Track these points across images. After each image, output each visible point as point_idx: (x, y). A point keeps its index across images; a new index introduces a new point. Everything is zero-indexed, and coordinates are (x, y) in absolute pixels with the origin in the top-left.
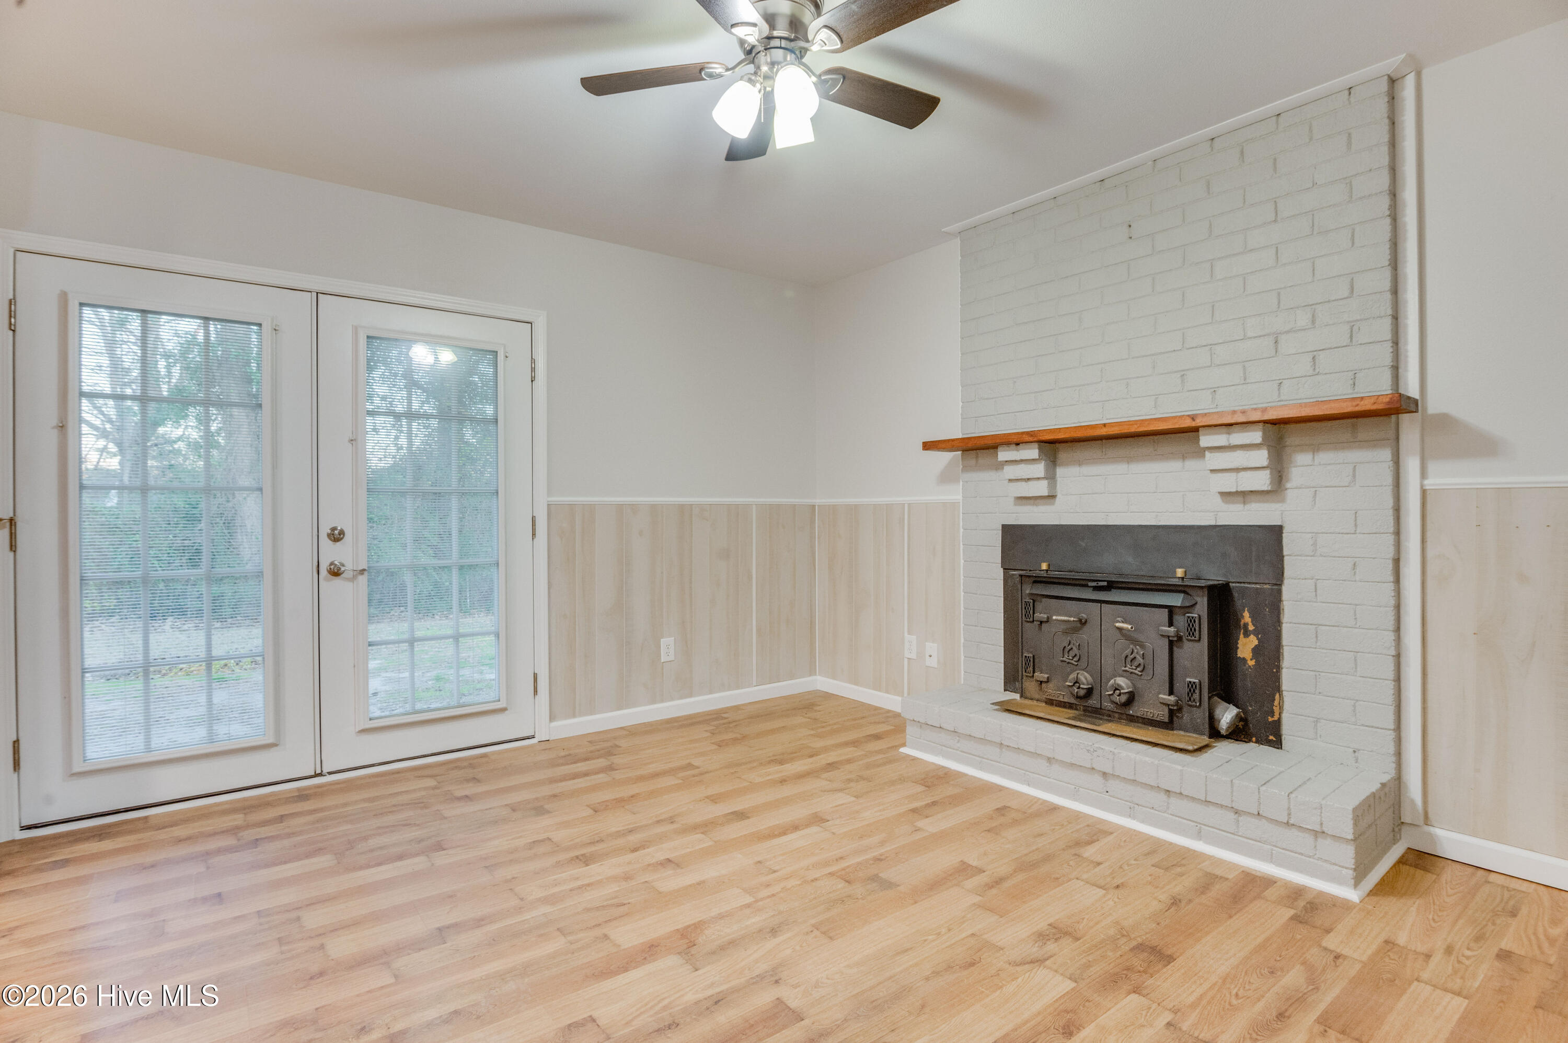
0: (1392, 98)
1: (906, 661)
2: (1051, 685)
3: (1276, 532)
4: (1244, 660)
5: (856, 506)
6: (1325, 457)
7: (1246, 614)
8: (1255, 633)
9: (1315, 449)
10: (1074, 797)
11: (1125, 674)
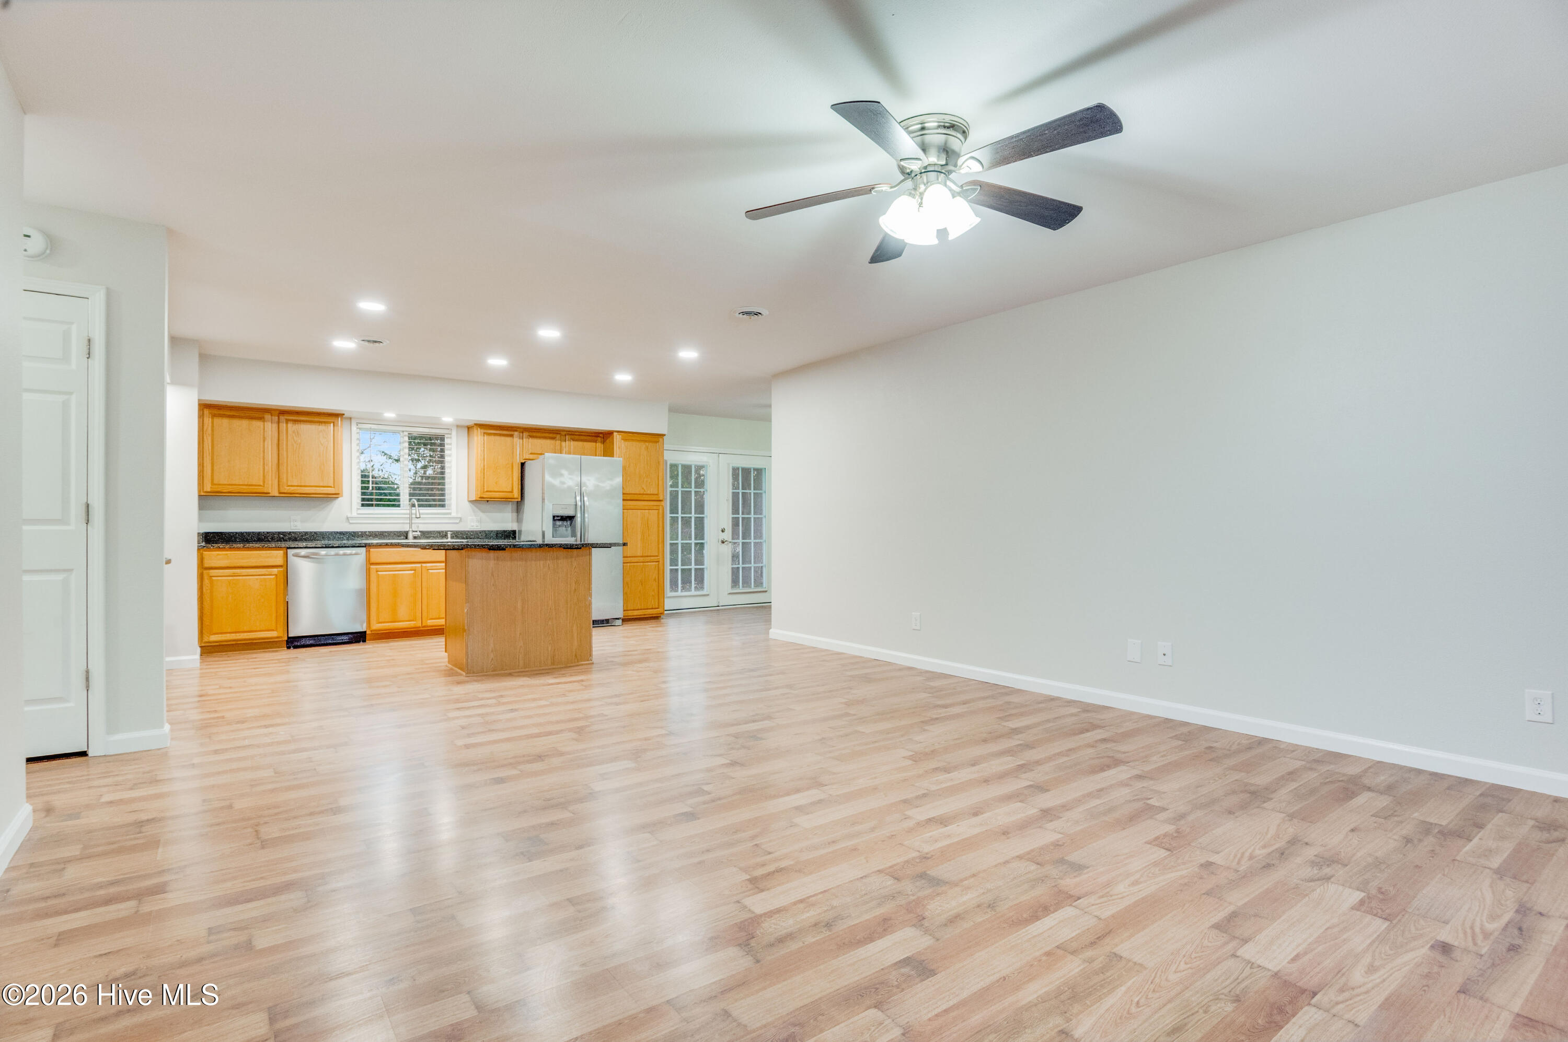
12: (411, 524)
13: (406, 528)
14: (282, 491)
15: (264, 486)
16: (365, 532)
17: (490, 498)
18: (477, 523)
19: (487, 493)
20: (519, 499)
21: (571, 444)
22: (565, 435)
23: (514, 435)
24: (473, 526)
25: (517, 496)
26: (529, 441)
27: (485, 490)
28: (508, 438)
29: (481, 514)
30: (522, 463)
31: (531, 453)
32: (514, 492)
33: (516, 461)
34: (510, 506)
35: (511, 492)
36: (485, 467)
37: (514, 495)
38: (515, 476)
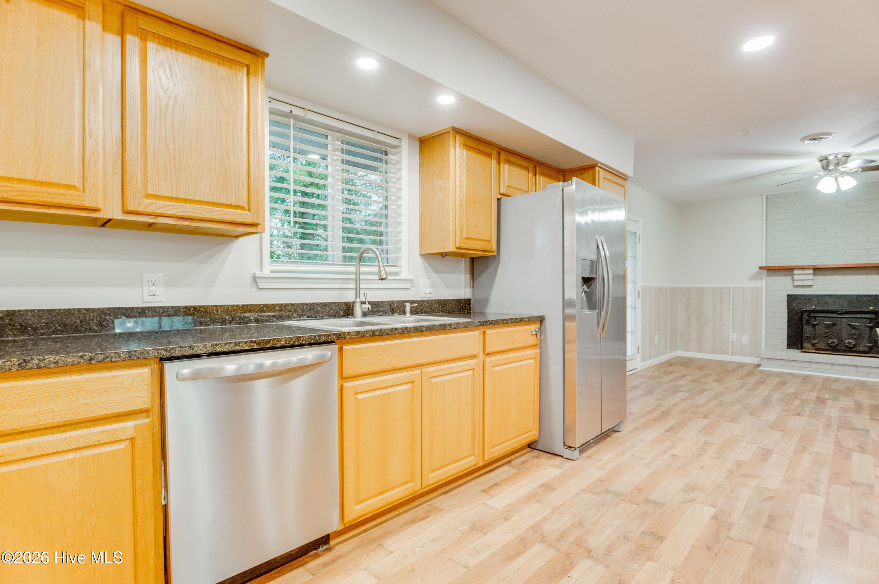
1: (730, 343)
2: (819, 344)
11: (854, 339)
12: (357, 290)
13: (349, 297)
14: (131, 207)
15: (83, 192)
16: (286, 305)
17: (469, 249)
18: (431, 289)
19: (467, 241)
20: (496, 252)
21: (541, 179)
22: (535, 166)
23: (492, 156)
24: (426, 293)
25: (495, 248)
26: (506, 168)
27: (464, 237)
28: (486, 159)
29: (434, 275)
30: (498, 199)
31: (508, 186)
32: (492, 242)
33: (493, 195)
34: (463, 264)
35: (489, 241)
36: (465, 199)
37: (492, 246)
38: (493, 218)
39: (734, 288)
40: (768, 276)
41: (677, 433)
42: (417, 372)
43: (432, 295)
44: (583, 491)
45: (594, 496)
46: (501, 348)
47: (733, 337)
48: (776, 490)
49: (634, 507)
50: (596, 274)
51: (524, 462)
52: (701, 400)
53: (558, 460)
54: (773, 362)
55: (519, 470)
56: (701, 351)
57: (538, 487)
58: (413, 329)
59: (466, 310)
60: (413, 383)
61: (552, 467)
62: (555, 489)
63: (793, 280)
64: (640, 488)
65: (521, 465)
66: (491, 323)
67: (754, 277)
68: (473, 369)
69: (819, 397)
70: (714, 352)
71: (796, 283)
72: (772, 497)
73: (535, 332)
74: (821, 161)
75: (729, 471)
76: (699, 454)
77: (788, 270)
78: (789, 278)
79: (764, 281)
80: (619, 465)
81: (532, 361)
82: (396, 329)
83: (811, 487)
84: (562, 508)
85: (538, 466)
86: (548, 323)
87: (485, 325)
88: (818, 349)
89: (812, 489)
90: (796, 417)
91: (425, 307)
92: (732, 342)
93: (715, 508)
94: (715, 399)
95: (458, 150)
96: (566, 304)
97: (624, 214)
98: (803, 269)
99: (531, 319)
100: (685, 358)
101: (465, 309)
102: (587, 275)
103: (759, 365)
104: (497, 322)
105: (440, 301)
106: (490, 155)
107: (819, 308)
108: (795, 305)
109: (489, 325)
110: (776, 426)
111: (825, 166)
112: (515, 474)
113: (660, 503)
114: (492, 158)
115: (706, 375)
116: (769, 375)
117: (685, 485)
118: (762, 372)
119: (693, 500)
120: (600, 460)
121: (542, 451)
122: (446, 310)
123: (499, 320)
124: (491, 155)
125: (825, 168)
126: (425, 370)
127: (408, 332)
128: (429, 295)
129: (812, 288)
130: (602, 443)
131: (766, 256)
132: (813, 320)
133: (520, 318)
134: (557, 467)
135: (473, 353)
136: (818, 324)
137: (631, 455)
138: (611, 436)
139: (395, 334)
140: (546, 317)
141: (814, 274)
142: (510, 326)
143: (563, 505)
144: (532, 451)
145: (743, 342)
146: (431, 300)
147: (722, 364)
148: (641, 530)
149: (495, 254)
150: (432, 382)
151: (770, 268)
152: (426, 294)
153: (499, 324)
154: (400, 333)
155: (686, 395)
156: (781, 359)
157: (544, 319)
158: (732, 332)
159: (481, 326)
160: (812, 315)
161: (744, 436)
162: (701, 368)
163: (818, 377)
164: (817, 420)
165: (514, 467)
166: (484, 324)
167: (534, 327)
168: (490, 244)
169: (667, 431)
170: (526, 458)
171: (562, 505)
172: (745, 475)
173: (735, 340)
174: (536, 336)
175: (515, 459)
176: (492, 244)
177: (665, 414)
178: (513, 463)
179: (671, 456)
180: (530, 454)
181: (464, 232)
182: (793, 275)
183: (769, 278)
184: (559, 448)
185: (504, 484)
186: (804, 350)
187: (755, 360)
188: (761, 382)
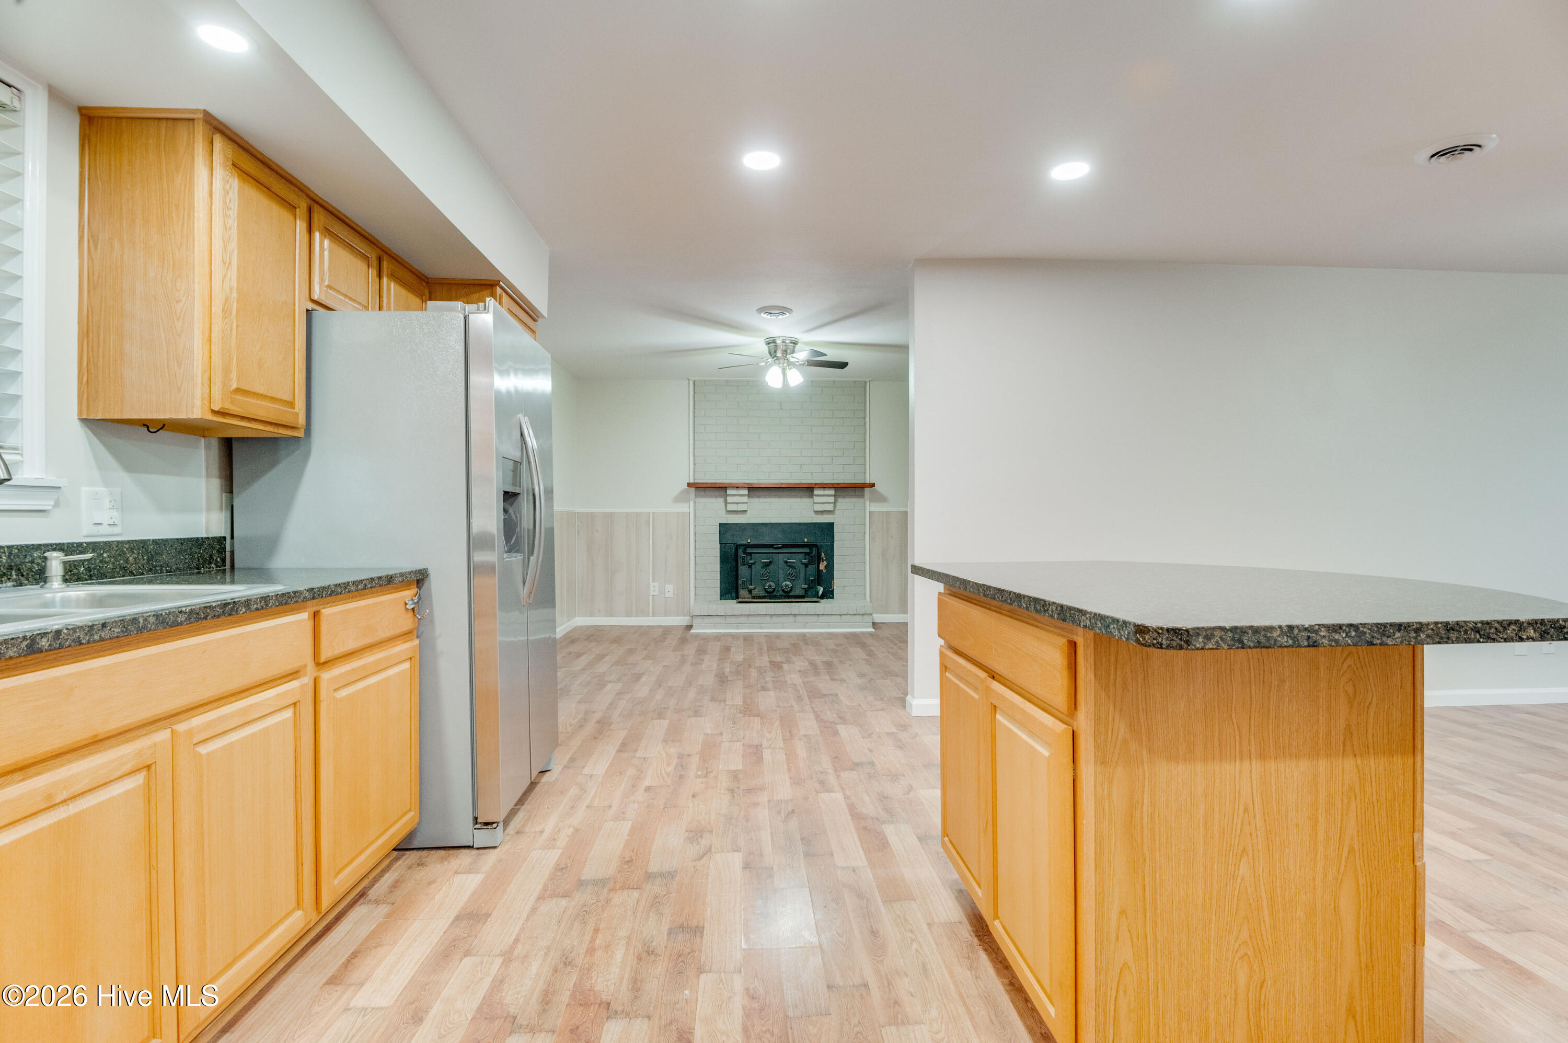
0: (865, 387)
1: (651, 597)
2: (756, 590)
3: (831, 525)
4: (822, 570)
5: (611, 513)
6: (847, 500)
7: (823, 554)
8: (826, 560)
9: (844, 497)
10: (783, 628)
11: (790, 580)
17: (243, 418)
18: (115, 514)
19: (239, 397)
20: (303, 431)
21: (392, 288)
22: (380, 258)
23: (298, 210)
24: (100, 524)
25: (302, 420)
26: (323, 245)
27: (234, 386)
28: (286, 215)
29: (122, 476)
30: (308, 310)
31: (329, 287)
32: (296, 406)
33: (299, 300)
34: (202, 452)
35: (291, 404)
36: (235, 295)
37: (297, 414)
38: (299, 351)
39: (653, 513)
40: (696, 496)
41: (636, 751)
42: (162, 736)
43: (117, 530)
44: (541, 898)
45: (564, 902)
46: (351, 645)
47: (654, 588)
48: (792, 800)
49: (636, 894)
50: (520, 487)
51: (396, 885)
52: (642, 690)
53: (465, 857)
54: (707, 620)
55: (393, 904)
56: (610, 614)
57: (452, 924)
58: (152, 620)
59: (213, 565)
60: (149, 770)
61: (460, 873)
62: (488, 915)
63: (726, 503)
64: (563, 866)
65: (391, 892)
66: (332, 592)
67: (679, 499)
68: (295, 704)
69: (773, 662)
70: (629, 614)
71: (730, 508)
72: (793, 811)
73: (412, 604)
74: (769, 344)
75: (728, 790)
76: (681, 777)
77: (721, 489)
78: (721, 500)
79: (692, 503)
80: (577, 830)
81: (407, 665)
82: (104, 625)
83: (822, 783)
84: (520, 946)
85: (430, 883)
86: (435, 583)
87: (322, 596)
88: (754, 597)
89: (824, 786)
90: (763, 693)
91: (101, 561)
92: (653, 595)
93: (740, 851)
94: (660, 686)
95: (220, 173)
96: (474, 543)
97: (550, 383)
98: (737, 487)
99: (407, 577)
100: (588, 627)
101: (210, 563)
102: (510, 489)
103: (690, 627)
104: (345, 588)
105: (142, 544)
106: (292, 208)
107: (755, 542)
108: (729, 539)
109: (330, 595)
110: (749, 709)
111: (772, 352)
112: (388, 916)
113: (669, 873)
114: (297, 216)
115: (631, 652)
116: (706, 639)
117: (686, 831)
118: (697, 636)
119: (709, 851)
120: (542, 832)
121: (424, 849)
122: (161, 566)
123: (348, 583)
124: (296, 208)
125: (773, 354)
126: (182, 727)
127: (140, 630)
128: (111, 530)
129: (746, 514)
130: (530, 799)
131: (695, 468)
132: (749, 558)
133: (387, 576)
134: (469, 871)
135: (294, 665)
136: (754, 563)
137: (587, 807)
138: (538, 783)
139: (102, 640)
140: (430, 571)
141: (749, 496)
142: (365, 595)
143: (519, 940)
144: (403, 855)
145: (667, 595)
146: (118, 542)
147: (643, 631)
148: (665, 928)
149: (301, 434)
150: (200, 754)
151: (700, 486)
152: (99, 527)
153: (349, 592)
154: (117, 637)
155: (619, 686)
156: (717, 615)
157: (427, 575)
158: (653, 582)
159: (314, 598)
160: (749, 550)
161: (721, 734)
162: (617, 640)
163: (759, 634)
164: (785, 692)
165: (377, 902)
166: (319, 595)
167: (408, 594)
168: (290, 410)
169: (619, 751)
170: (397, 874)
171: (517, 941)
172: (749, 791)
173: (656, 593)
174: (413, 611)
175: (373, 885)
176: (296, 410)
177: (604, 725)
178: (372, 894)
179: (645, 790)
180: (400, 862)
181: (234, 376)
182: (726, 496)
183: (698, 500)
184: (463, 831)
185: (376, 947)
186: (740, 600)
187: (683, 621)
188: (701, 651)
